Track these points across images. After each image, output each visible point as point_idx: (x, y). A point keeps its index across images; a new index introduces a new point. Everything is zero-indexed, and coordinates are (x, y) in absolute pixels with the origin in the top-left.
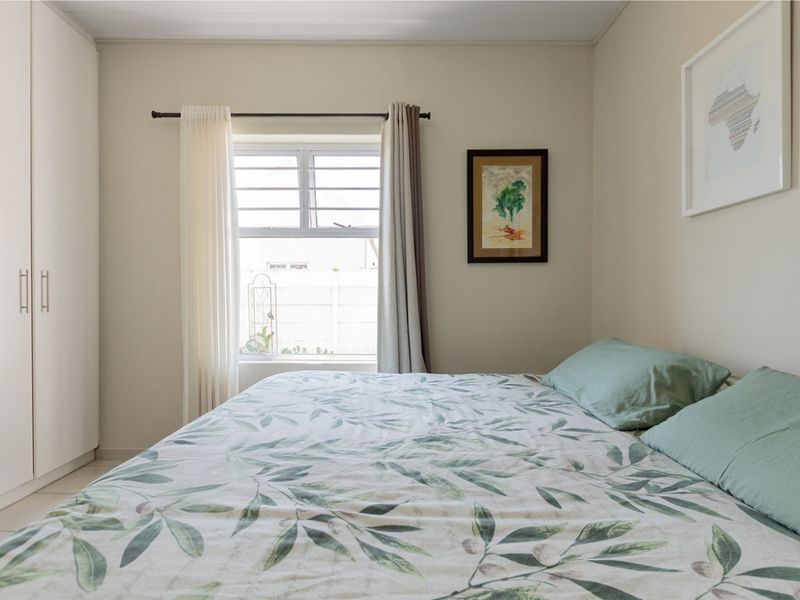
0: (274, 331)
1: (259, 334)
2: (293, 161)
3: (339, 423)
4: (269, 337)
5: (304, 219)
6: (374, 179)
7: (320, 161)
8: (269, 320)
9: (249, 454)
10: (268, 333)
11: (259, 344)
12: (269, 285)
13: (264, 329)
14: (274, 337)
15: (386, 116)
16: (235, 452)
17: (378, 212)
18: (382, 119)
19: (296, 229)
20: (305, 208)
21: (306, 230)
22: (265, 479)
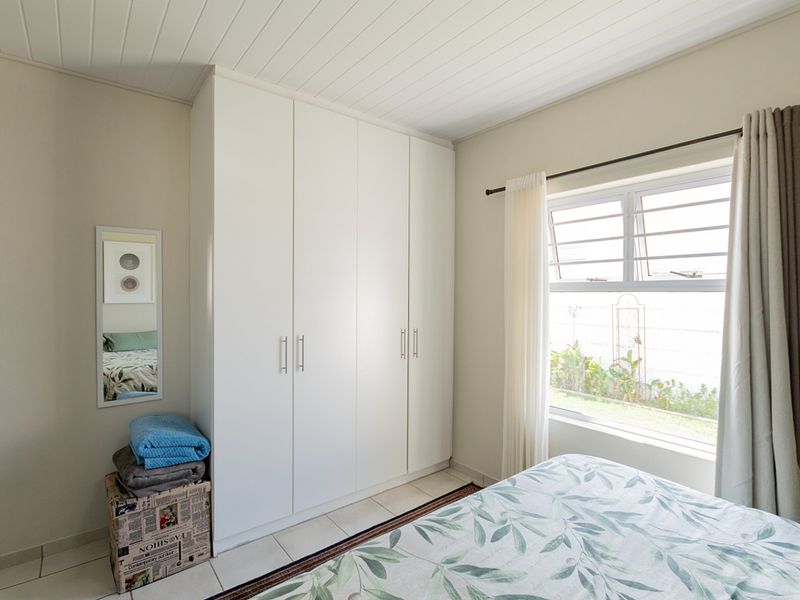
0: (642, 356)
1: (624, 359)
2: (616, 207)
3: (648, 500)
4: (636, 362)
5: (628, 270)
6: (721, 214)
7: (649, 202)
8: (637, 345)
9: (566, 501)
10: (634, 358)
11: (625, 370)
12: (636, 306)
13: (630, 353)
14: (642, 363)
15: (739, 131)
16: (560, 497)
17: (726, 258)
18: (735, 136)
19: (619, 283)
20: (629, 258)
21: (629, 284)
22: (571, 524)
